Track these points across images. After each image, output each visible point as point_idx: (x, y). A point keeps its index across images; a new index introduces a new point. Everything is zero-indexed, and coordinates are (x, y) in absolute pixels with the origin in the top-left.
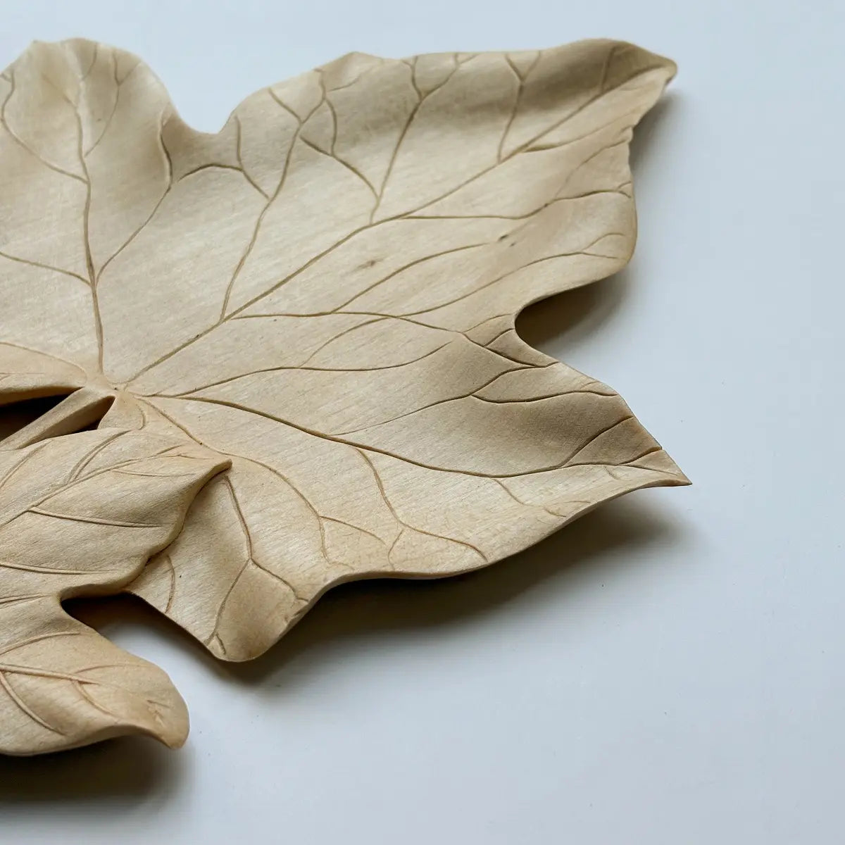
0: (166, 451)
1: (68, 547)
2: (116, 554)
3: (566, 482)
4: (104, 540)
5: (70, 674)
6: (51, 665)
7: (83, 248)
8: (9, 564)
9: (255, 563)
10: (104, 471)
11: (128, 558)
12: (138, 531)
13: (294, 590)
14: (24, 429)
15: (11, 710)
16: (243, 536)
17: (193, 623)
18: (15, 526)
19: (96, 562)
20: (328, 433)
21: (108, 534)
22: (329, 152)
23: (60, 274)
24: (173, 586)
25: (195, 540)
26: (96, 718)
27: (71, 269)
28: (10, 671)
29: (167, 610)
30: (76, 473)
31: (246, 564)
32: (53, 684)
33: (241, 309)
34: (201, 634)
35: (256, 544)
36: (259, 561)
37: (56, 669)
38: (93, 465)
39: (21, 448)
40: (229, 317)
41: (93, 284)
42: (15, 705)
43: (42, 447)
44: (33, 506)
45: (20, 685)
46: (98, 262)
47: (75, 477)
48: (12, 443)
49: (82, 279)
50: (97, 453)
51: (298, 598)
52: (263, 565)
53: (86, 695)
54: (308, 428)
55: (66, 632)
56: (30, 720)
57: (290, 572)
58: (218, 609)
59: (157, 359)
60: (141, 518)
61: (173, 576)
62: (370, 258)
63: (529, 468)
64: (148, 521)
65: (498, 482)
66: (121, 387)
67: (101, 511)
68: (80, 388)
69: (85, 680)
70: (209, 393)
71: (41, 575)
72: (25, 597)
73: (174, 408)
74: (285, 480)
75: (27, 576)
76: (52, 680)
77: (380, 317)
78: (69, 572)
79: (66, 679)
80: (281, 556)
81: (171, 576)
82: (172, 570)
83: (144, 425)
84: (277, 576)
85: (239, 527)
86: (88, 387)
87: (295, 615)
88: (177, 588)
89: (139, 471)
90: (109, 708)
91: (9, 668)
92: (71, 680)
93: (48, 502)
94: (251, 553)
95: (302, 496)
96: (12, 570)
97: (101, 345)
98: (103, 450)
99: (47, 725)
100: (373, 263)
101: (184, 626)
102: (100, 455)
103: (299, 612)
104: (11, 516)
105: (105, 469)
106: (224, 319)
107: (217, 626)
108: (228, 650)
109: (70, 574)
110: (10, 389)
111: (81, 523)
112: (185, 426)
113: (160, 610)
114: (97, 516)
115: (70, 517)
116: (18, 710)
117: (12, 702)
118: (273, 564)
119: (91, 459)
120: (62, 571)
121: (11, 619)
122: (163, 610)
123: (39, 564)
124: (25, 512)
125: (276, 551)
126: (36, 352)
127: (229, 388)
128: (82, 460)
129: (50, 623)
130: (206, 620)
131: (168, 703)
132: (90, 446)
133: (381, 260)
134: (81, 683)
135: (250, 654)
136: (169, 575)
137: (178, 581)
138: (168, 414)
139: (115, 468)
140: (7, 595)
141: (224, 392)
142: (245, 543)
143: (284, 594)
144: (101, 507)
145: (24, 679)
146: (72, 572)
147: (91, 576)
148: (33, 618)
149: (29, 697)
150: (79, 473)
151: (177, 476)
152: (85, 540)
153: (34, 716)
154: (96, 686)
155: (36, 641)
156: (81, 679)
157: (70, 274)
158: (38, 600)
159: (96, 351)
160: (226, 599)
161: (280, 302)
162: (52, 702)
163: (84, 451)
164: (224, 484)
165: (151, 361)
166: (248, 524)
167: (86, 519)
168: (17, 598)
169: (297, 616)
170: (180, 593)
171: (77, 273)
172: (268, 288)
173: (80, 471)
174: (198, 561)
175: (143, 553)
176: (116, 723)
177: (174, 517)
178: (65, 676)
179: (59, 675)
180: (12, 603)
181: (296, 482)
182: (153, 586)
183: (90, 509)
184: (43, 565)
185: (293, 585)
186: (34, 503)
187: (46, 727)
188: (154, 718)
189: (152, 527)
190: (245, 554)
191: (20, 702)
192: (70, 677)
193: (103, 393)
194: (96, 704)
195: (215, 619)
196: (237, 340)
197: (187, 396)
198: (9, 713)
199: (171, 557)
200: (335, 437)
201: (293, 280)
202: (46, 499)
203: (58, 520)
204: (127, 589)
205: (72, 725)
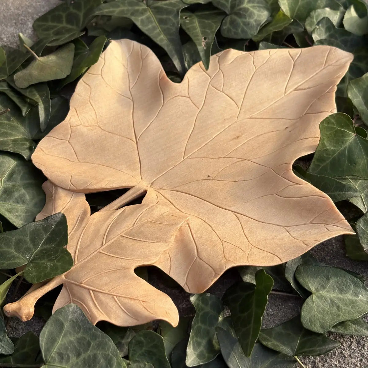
2: (152, 253)
3: (310, 230)
5: (138, 298)
8: (116, 256)
9: (199, 258)
12: (159, 244)
13: (214, 270)
15: (119, 310)
20: (223, 207)
21: (149, 246)
22: (222, 90)
24: (170, 264)
28: (118, 296)
29: (169, 273)
31: (196, 258)
34: (181, 282)
35: (199, 251)
36: (201, 257)
39: (117, 209)
40: (186, 158)
41: (136, 143)
43: (124, 210)
44: (123, 234)
45: (122, 301)
46: (138, 133)
49: (132, 141)
50: (143, 214)
51: (216, 273)
52: (202, 259)
53: (145, 306)
54: (216, 204)
55: (136, 282)
57: (212, 263)
60: (159, 240)
61: (170, 260)
62: (237, 135)
63: (296, 223)
64: (162, 241)
65: (284, 228)
66: (149, 185)
67: (145, 237)
68: (135, 186)
70: (180, 189)
71: (127, 260)
76: (133, 300)
77: (241, 160)
79: (137, 300)
80: (209, 256)
82: (170, 258)
83: (158, 202)
84: (207, 264)
85: (193, 243)
86: (138, 186)
88: (172, 265)
92: (139, 300)
94: (198, 254)
96: (117, 258)
97: (140, 168)
100: (238, 137)
101: (175, 279)
106: (184, 159)
107: (187, 281)
108: (190, 289)
109: (137, 260)
110: (111, 187)
111: (140, 242)
113: (166, 273)
114: (145, 239)
115: (136, 239)
117: (120, 308)
118: (206, 259)
119: (142, 216)
120: (134, 259)
121: (117, 277)
123: (125, 256)
124: (120, 236)
126: (118, 170)
127: (187, 187)
128: (138, 217)
130: (182, 277)
133: (241, 136)
134: (143, 301)
137: (172, 262)
138: (166, 196)
140: (116, 268)
141: (185, 188)
147: (144, 261)
148: (125, 277)
149: (125, 306)
153: (127, 313)
154: (148, 303)
157: (128, 138)
167: (141, 240)
168: (119, 269)
170: (173, 267)
174: (179, 255)
179: (135, 298)
182: (164, 264)
183: (142, 236)
184: (127, 257)
187: (132, 317)
188: (168, 315)
189: (163, 243)
190: (196, 254)
194: (148, 310)
195: (185, 278)
196: (189, 167)
197: (172, 189)
199: (169, 253)
200: (225, 208)
201: (209, 143)
203: (131, 240)
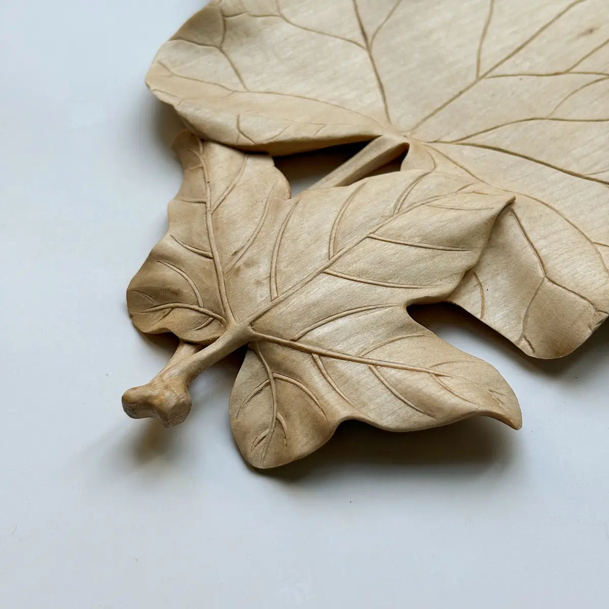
0: (463, 188)
1: (406, 266)
2: (442, 272)
4: (432, 261)
5: (427, 369)
6: (410, 361)
7: (355, 20)
8: (363, 280)
9: (550, 280)
10: (420, 205)
11: (451, 276)
12: (456, 254)
13: (592, 304)
14: (339, 169)
15: (386, 395)
16: (536, 259)
17: (503, 327)
18: (360, 249)
19: (429, 278)
20: (583, 174)
21: (434, 257)
23: (341, 41)
24: (483, 297)
25: (494, 261)
26: (458, 405)
27: (349, 37)
28: (379, 365)
29: (481, 317)
30: (398, 207)
31: (543, 282)
32: (417, 376)
33: (491, 70)
34: (512, 335)
35: (548, 265)
36: (553, 279)
37: (415, 364)
38: (410, 199)
40: (483, 77)
41: (368, 48)
42: (390, 393)
43: (363, 185)
44: (371, 233)
45: (391, 376)
46: (370, 31)
47: (398, 210)
48: (332, 180)
49: (359, 45)
50: (411, 190)
51: (598, 310)
52: (558, 282)
53: (445, 386)
54: (566, 169)
55: (415, 335)
56: (403, 404)
57: (584, 289)
58: (523, 316)
59: (431, 111)
60: (456, 244)
61: (482, 289)
62: (588, 26)
64: (462, 246)
66: (408, 134)
67: (425, 238)
68: (379, 136)
69: (440, 374)
70: (478, 140)
71: (389, 288)
72: (380, 306)
73: (453, 151)
74: (557, 212)
75: (380, 290)
76: (414, 373)
77: (605, 76)
78: (409, 286)
79: (425, 372)
80: (572, 275)
81: (480, 289)
82: (480, 284)
83: (435, 167)
84: (573, 292)
85: (530, 250)
86: (386, 135)
87: (597, 324)
88: (486, 299)
89: (449, 205)
90: (467, 395)
91: (379, 363)
92: (428, 373)
93: (382, 230)
94: (545, 272)
95: (574, 225)
96: (366, 285)
97: (384, 99)
98: (415, 188)
99: (418, 409)
100: (591, 31)
101: (497, 329)
102: (413, 191)
103: (600, 322)
104: (356, 241)
105: (420, 203)
106: (479, 79)
107: (524, 329)
108: (536, 349)
109: (410, 288)
110: (329, 137)
111: (413, 248)
112: (466, 166)
113: (476, 316)
114: (424, 242)
115: (403, 242)
116: (393, 396)
117: (387, 390)
118: (566, 282)
119: (408, 195)
120: (404, 286)
121: (372, 324)
122: (478, 316)
123: (385, 280)
124: (365, 238)
125: (566, 270)
126: (336, 106)
127: (495, 135)
128: (401, 196)
129: (401, 327)
130: (514, 325)
131: (502, 391)
132: (404, 185)
133: (597, 29)
134: (437, 375)
135: (557, 353)
136: (478, 288)
137: (486, 293)
138: (450, 156)
139: (426, 202)
140: (366, 305)
141: (489, 138)
142: (538, 264)
143: (584, 306)
144: (426, 235)
145: (393, 371)
146: (411, 286)
147: (427, 290)
148: (389, 323)
149: (400, 386)
150: (400, 207)
151: (480, 210)
152: (418, 261)
153: (406, 401)
154: (449, 378)
155: (393, 341)
156: (436, 373)
157: (350, 41)
158: (390, 309)
159: (381, 104)
160: (528, 308)
161: (522, 63)
162: (420, 391)
163: (401, 188)
164: (511, 215)
165: (427, 113)
166: (537, 248)
167: (416, 244)
168: (373, 307)
169: (599, 325)
170: (489, 303)
171: (354, 40)
172: (510, 52)
173: (402, 204)
174: (499, 278)
175: (461, 271)
176: (476, 409)
177: (481, 243)
178: (424, 370)
179: (418, 369)
180: (371, 311)
181: (567, 214)
182: (467, 297)
183: (417, 236)
184: (389, 281)
185: (591, 300)
186: (371, 231)
187: (417, 410)
188: (499, 404)
189: (465, 250)
190: (541, 273)
191: (394, 390)
192: (427, 370)
193: (398, 140)
194: (455, 393)
195: (521, 325)
196: (493, 95)
197: (462, 142)
198: (386, 399)
199: (478, 274)
200: (588, 176)
201: (530, 45)
202: (379, 228)
203: (393, 245)
204: (449, 300)
205: (440, 409)
